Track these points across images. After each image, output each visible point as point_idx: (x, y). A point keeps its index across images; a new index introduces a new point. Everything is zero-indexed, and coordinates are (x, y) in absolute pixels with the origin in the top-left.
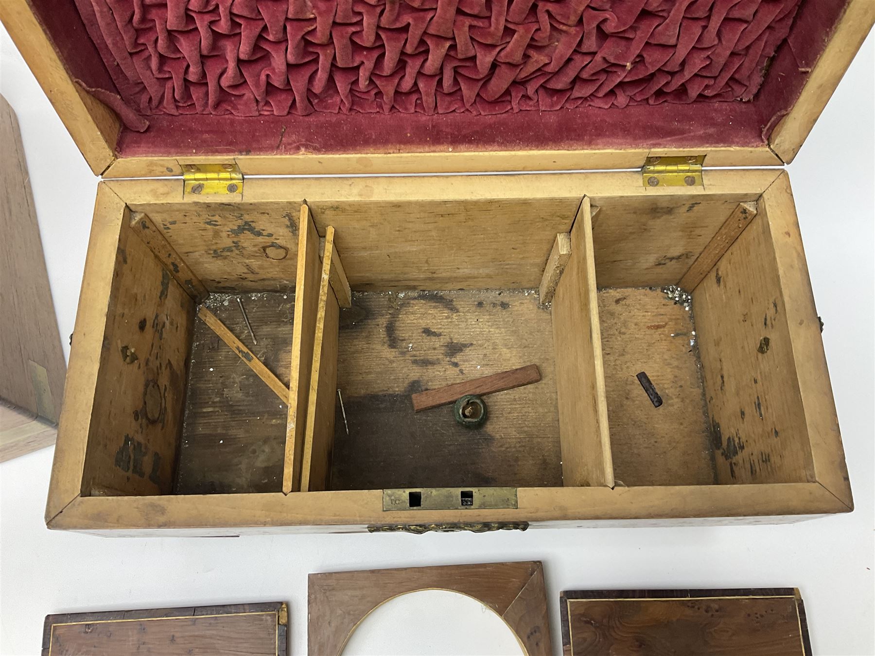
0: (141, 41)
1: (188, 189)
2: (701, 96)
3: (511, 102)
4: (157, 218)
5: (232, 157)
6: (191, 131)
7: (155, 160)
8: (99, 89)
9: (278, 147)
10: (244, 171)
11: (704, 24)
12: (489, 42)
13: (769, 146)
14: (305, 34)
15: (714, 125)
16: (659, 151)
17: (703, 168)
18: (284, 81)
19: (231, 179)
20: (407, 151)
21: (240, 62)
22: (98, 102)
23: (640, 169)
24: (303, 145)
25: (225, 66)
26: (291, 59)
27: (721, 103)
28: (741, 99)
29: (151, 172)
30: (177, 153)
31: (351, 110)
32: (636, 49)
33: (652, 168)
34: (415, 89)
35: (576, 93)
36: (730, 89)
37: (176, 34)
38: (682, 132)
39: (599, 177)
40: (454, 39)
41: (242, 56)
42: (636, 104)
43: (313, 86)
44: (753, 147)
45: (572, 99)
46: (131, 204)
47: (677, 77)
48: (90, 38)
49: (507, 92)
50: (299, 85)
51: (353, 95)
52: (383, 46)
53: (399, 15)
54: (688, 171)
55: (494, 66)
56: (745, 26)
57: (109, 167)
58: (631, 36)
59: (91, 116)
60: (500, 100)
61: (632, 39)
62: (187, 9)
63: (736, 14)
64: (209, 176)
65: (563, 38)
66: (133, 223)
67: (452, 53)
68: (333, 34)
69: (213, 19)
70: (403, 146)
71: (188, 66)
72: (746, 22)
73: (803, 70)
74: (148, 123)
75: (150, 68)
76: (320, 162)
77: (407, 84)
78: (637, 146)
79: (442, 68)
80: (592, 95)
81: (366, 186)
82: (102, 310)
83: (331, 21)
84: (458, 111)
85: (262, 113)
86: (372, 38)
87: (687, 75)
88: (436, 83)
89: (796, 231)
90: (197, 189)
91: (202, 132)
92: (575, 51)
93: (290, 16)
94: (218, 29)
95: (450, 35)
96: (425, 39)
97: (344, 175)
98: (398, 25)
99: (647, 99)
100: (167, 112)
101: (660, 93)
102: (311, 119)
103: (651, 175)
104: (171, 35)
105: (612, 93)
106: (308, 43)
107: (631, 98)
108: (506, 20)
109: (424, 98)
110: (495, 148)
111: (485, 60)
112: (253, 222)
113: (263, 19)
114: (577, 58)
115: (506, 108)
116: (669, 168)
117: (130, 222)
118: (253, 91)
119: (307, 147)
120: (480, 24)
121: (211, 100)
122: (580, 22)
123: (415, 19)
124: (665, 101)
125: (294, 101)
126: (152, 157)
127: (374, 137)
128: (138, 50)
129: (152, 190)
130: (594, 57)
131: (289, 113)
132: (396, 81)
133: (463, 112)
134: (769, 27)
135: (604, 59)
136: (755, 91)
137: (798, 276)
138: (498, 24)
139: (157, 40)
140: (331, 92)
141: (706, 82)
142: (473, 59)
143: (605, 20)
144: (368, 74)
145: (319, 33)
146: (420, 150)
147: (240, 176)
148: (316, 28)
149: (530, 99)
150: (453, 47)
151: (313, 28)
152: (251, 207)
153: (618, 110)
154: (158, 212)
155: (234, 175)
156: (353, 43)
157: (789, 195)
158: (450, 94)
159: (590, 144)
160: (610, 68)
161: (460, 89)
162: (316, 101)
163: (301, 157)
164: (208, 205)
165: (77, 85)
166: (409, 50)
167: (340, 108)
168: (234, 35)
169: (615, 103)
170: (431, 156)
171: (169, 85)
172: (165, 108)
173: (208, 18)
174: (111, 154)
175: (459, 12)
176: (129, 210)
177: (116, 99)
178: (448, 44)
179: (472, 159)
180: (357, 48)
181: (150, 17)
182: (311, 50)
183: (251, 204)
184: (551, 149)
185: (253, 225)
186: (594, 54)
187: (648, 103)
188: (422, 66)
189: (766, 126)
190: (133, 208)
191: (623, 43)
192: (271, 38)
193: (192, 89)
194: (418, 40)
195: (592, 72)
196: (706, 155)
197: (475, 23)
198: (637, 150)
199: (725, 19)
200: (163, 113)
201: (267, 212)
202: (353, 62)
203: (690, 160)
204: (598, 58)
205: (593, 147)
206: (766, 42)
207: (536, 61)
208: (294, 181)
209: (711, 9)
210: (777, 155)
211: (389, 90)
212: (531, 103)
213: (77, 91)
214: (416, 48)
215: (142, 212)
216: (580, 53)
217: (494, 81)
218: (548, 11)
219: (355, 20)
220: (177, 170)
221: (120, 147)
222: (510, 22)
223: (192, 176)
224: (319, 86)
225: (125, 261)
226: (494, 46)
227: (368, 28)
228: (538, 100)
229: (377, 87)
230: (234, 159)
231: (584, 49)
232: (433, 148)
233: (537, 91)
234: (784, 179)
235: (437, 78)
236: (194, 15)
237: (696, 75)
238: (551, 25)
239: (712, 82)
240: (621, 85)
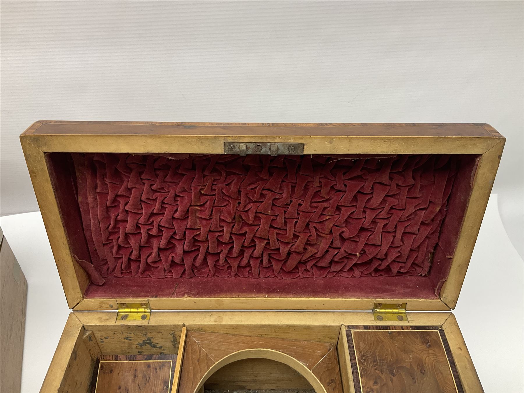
0: (111, 238)
1: (119, 318)
2: (399, 272)
3: (298, 273)
4: (98, 335)
5: (147, 299)
6: (127, 285)
7: (105, 300)
8: (84, 261)
9: (173, 294)
10: (152, 307)
11: (393, 235)
12: (286, 241)
13: (440, 299)
14: (194, 236)
15: (408, 287)
16: (380, 300)
17: (406, 311)
18: (181, 259)
19: (144, 312)
20: (243, 297)
21: (160, 250)
22: (81, 268)
23: (372, 311)
24: (186, 293)
25: (151, 252)
26: (186, 248)
27: (411, 277)
28: (421, 275)
29: (100, 308)
30: (118, 297)
31: (214, 275)
32: (360, 246)
33: (378, 310)
34: (248, 265)
35: (333, 269)
36: (414, 269)
37: (129, 235)
38: (392, 291)
39: (349, 314)
40: (268, 239)
41: (161, 247)
42: (365, 276)
43: (195, 262)
44: (431, 299)
45: (331, 272)
46: (85, 325)
47: (384, 261)
48: (85, 236)
49: (296, 268)
50: (188, 262)
51: (216, 268)
52: (233, 242)
53: (242, 227)
54: (399, 313)
55: (289, 253)
56: (415, 236)
57: (78, 304)
58: (358, 240)
59: (76, 275)
60: (293, 271)
61: (358, 242)
62: (137, 223)
63: (409, 230)
64: (133, 310)
65: (324, 241)
66: (85, 336)
67: (268, 247)
68: (208, 236)
69: (150, 228)
70: (241, 294)
71: (132, 251)
72: (415, 234)
73: (449, 257)
74: (104, 281)
75: (112, 252)
76: (195, 302)
77: (244, 262)
78: (368, 298)
79: (262, 254)
80: (341, 270)
81: (219, 316)
82: (56, 387)
83: (208, 230)
84: (271, 277)
85: (166, 277)
86: (228, 238)
87: (390, 260)
88: (259, 262)
89: (464, 347)
90: (124, 318)
91: (133, 286)
92: (329, 247)
93: (188, 227)
94: (151, 232)
95: (267, 237)
96: (254, 239)
97: (207, 310)
98: (241, 232)
99: (371, 274)
100: (116, 276)
101: (376, 270)
102: (192, 280)
103: (378, 314)
104: (127, 236)
105: (351, 269)
106: (196, 241)
107: (362, 273)
108: (294, 231)
109: (253, 269)
110: (290, 296)
111: (284, 250)
112: (152, 338)
113: (174, 228)
114: (331, 250)
115: (296, 276)
116: (387, 311)
117: (83, 336)
118: (164, 265)
119: (188, 294)
120: (282, 233)
121: (140, 270)
122: (331, 232)
123: (250, 230)
124: (380, 275)
125: (185, 270)
126: (103, 298)
127: (225, 289)
128: (108, 243)
129: (99, 318)
130: (340, 250)
131: (181, 277)
132: (239, 260)
133: (273, 277)
134: (427, 237)
135: (345, 251)
136: (427, 270)
137: (470, 374)
138: (290, 232)
139: (119, 237)
140: (205, 266)
141: (400, 265)
142: (278, 249)
143: (343, 232)
144: (224, 256)
145: (201, 235)
146: (250, 296)
147: (149, 310)
148: (200, 233)
149: (309, 271)
150: (268, 243)
151: (199, 233)
152: (153, 328)
153: (355, 278)
154: (100, 331)
155: (146, 310)
156: (218, 240)
157: (457, 327)
158: (267, 268)
159: (342, 295)
160: (349, 256)
161: (272, 265)
162: (196, 270)
163: (185, 299)
164: (129, 327)
165: (73, 258)
166: (246, 244)
167: (208, 274)
168: (159, 236)
169: (354, 275)
170: (256, 299)
171: (120, 261)
172: (115, 273)
173: (147, 227)
174: (81, 296)
175: (271, 226)
176: (84, 329)
177: (91, 267)
178: (265, 242)
179: (278, 301)
180: (220, 243)
181: (117, 226)
182: (196, 244)
183: (153, 326)
184: (321, 297)
185: (152, 340)
186: (339, 248)
187: (371, 276)
188: (252, 253)
189: (436, 288)
190: (86, 328)
191: (354, 243)
192: (177, 237)
193: (132, 263)
194: (251, 239)
195: (339, 258)
196: (406, 304)
197: (279, 232)
198: (368, 300)
199: (403, 233)
200: (113, 276)
201: (161, 331)
202: (217, 250)
203: (398, 306)
204: (342, 250)
205: (344, 297)
206: (427, 245)
207: (311, 252)
208: (179, 313)
209: (396, 227)
210: (446, 304)
211: (235, 265)
212: (309, 274)
213: (73, 261)
214: (250, 244)
215: (91, 331)
216: (332, 248)
217: (289, 261)
218: (314, 227)
219: (220, 229)
220: (115, 306)
221: (87, 293)
222: (296, 232)
223: (123, 310)
224: (198, 263)
225: (75, 359)
226: (289, 243)
227: (226, 233)
228: (313, 272)
229: (229, 263)
230: (148, 300)
231: (334, 246)
232: (257, 295)
233: (312, 267)
234: (453, 318)
235: (260, 259)
236: (140, 225)
237: (394, 261)
238: (317, 234)
239: (403, 265)
240: (355, 265)
